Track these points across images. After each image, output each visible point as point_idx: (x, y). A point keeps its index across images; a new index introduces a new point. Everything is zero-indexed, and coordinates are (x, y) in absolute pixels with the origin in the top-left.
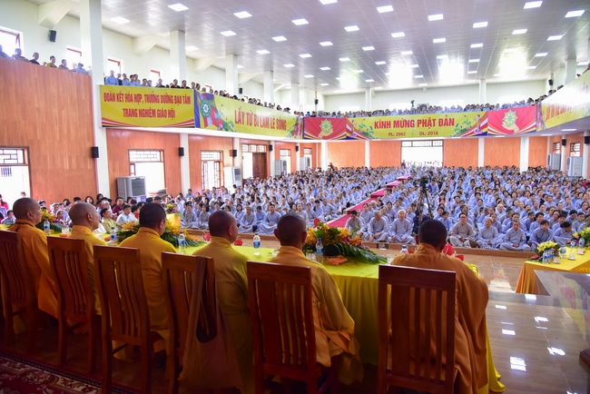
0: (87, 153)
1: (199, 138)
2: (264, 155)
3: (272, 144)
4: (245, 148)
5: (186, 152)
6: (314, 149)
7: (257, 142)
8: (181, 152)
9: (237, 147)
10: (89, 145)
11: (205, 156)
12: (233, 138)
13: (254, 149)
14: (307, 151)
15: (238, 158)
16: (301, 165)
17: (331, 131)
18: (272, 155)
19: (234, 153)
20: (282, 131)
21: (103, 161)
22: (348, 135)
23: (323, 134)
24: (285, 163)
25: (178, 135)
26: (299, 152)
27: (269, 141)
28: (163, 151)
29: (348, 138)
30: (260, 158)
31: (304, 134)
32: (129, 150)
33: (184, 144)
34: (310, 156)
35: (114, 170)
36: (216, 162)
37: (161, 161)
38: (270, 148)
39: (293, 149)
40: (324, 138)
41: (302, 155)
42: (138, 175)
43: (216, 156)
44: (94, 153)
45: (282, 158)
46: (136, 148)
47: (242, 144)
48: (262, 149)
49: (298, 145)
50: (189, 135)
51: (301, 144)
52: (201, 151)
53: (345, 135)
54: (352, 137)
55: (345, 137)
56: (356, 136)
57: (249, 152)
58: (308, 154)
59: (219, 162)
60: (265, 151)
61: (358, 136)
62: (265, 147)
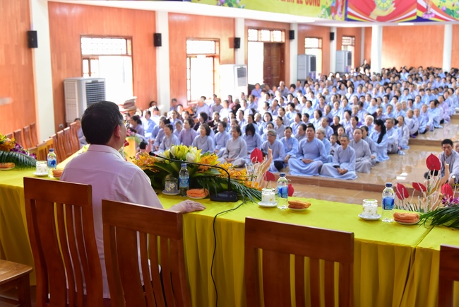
0: (21, 40)
1: (184, 18)
2: (281, 46)
3: (295, 28)
4: (253, 34)
5: (165, 40)
6: (360, 37)
7: (271, 26)
8: (157, 40)
9: (240, 34)
10: (23, 29)
11: (192, 47)
12: (234, 20)
13: (266, 36)
14: (347, 41)
15: (240, 51)
16: (338, 63)
17: (392, 8)
18: (293, 47)
19: (236, 43)
20: (313, 7)
21: (42, 53)
22: (420, 14)
23: (377, 12)
24: (313, 60)
25: (153, 13)
26: (334, 43)
27: (289, 24)
28: (131, 38)
29: (419, 19)
30: (274, 51)
31: (347, 13)
32: (81, 36)
33: (163, 28)
34: (351, 49)
35: (59, 68)
36: (208, 56)
37: (127, 55)
38: (291, 35)
39: (326, 36)
40: (380, 19)
41: (339, 48)
42: (94, 76)
43: (210, 47)
44: (31, 40)
45: (308, 52)
46: (90, 33)
47: (248, 28)
48: (278, 37)
49: (334, 31)
50: (170, 14)
51: (339, 29)
52: (187, 39)
53: (415, 14)
54: (426, 17)
55: (415, 18)
56: (433, 15)
57: (258, 41)
58: (348, 45)
59: (213, 57)
60: (284, 41)
61: (436, 16)
62: (283, 33)
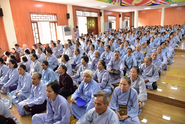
2: (96, 19)
3: (102, 11)
4: (79, 13)
7: (90, 10)
18: (102, 19)
19: (68, 16)
22: (153, 2)
24: (110, 24)
26: (121, 18)
27: (100, 10)
29: (153, 4)
31: (121, 3)
34: (129, 21)
36: (51, 22)
38: (100, 14)
39: (118, 16)
40: (136, 5)
41: (123, 20)
47: (76, 10)
48: (95, 15)
49: (121, 14)
52: (30, 13)
53: (151, 2)
54: (156, 3)
55: (151, 4)
56: (159, 2)
57: (83, 16)
58: (127, 19)
59: (55, 22)
60: (97, 16)
61: (160, 2)
62: (97, 13)
